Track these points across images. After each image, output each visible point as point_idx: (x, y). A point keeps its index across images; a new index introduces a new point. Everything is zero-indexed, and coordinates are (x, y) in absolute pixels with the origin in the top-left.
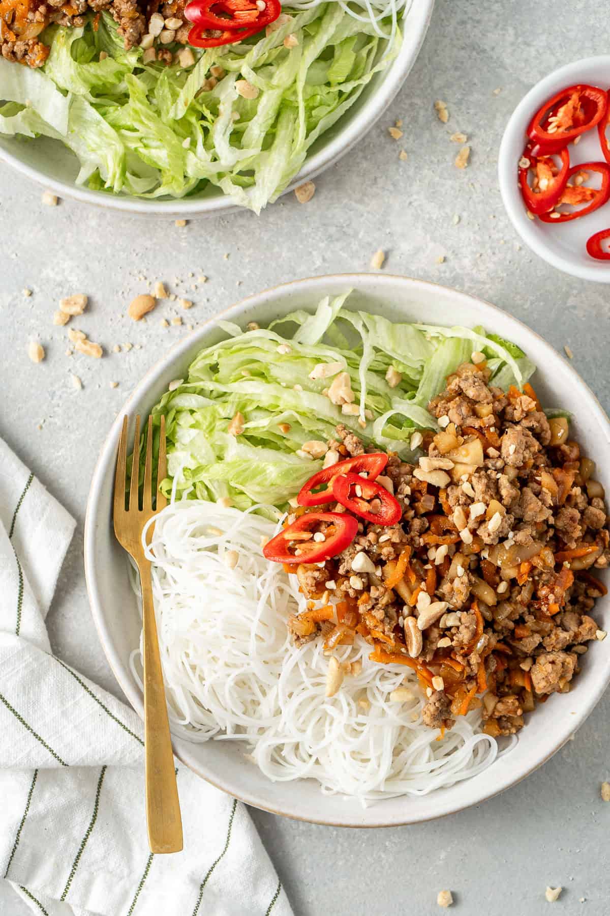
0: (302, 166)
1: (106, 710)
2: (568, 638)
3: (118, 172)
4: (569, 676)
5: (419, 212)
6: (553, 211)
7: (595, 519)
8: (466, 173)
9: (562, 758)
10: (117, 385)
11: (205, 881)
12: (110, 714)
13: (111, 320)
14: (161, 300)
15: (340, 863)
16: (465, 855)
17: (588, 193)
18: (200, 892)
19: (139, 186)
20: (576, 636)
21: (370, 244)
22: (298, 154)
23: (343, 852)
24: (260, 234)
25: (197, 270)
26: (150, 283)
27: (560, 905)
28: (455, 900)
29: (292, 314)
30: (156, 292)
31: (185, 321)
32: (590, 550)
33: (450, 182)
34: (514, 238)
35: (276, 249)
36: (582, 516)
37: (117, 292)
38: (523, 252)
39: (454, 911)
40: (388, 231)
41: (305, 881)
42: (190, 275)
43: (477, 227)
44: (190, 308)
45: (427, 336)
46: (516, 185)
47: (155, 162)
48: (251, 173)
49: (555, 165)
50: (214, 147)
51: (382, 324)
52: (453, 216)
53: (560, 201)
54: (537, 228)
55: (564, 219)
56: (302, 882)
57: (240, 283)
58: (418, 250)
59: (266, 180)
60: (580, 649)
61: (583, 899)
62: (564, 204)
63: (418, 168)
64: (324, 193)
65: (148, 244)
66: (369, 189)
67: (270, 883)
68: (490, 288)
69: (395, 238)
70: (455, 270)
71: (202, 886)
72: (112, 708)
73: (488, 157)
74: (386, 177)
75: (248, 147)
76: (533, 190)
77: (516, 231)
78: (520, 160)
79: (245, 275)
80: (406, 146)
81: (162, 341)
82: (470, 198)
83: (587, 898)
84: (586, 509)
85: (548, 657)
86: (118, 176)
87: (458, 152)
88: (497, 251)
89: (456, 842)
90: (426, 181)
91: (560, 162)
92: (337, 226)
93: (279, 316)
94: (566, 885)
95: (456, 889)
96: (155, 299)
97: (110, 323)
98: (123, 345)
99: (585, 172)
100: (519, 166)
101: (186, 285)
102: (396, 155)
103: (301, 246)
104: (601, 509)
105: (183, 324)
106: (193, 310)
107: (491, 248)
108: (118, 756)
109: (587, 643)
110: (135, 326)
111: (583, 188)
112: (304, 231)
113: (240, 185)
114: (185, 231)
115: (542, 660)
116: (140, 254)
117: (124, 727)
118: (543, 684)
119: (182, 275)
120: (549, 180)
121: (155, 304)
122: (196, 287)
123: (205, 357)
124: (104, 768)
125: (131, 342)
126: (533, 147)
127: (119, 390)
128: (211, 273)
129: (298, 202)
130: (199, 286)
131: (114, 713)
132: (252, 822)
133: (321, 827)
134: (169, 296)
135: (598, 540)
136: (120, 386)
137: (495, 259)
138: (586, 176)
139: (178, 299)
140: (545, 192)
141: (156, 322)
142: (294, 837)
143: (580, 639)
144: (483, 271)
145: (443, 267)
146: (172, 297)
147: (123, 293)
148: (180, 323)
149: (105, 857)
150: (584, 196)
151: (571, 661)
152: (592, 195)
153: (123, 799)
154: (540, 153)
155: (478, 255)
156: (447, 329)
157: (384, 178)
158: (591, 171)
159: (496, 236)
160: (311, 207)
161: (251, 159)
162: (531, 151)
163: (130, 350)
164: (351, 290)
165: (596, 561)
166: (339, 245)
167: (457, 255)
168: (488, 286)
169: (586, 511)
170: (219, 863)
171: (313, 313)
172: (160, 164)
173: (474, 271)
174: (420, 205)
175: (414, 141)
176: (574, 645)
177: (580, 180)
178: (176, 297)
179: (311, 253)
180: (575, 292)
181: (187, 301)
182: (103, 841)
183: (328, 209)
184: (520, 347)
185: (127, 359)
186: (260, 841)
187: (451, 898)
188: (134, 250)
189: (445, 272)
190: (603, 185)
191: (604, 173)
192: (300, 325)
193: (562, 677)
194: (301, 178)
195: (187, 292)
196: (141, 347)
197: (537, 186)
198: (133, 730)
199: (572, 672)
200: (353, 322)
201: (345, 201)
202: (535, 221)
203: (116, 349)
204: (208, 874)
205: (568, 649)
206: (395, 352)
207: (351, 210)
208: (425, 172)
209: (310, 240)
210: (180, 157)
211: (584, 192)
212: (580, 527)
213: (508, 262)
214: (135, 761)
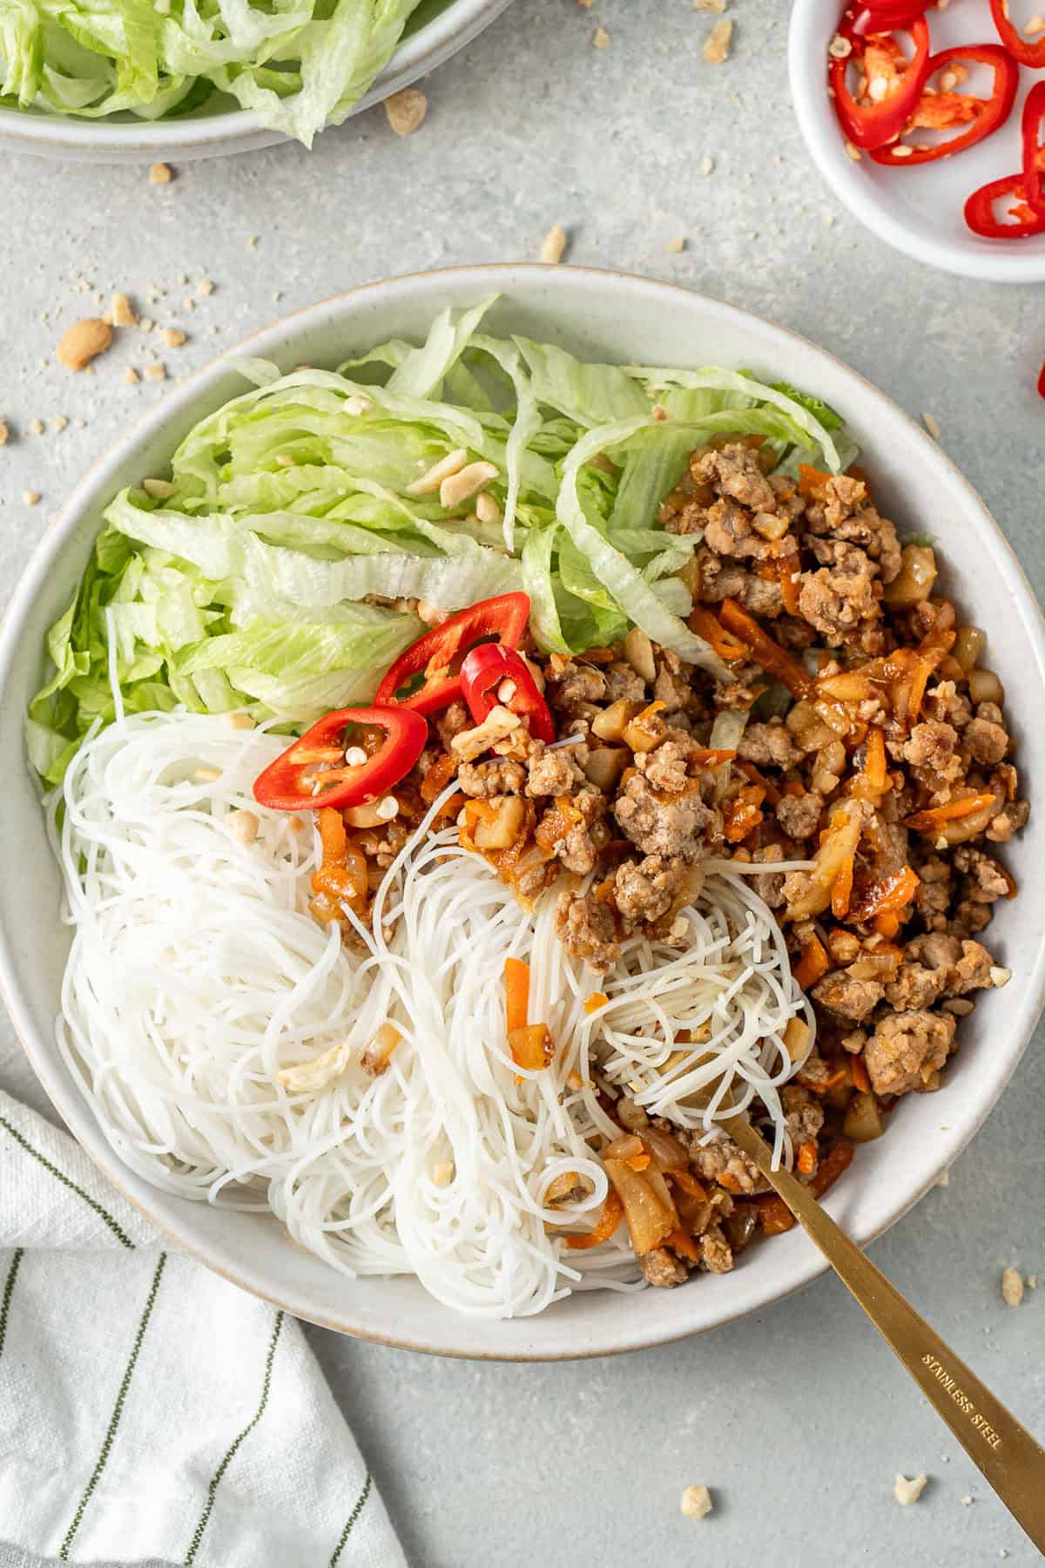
0: (396, 52)
1: (20, 1139)
2: (934, 982)
3: (27, 60)
4: (941, 1060)
5: (636, 152)
6: (898, 143)
7: (987, 743)
8: (725, 74)
9: (925, 1221)
10: (38, 499)
11: (220, 1474)
12: (28, 1148)
13: (25, 370)
14: (124, 328)
15: (489, 1436)
16: (736, 1416)
17: (968, 105)
18: (208, 1495)
19: (72, 94)
20: (951, 978)
21: (536, 216)
22: (387, 24)
23: (494, 1413)
24: (319, 197)
25: (196, 271)
26: (101, 297)
27: (924, 1512)
28: (716, 1504)
29: (381, 349)
30: (114, 314)
31: (172, 371)
32: (978, 802)
33: (693, 92)
34: (822, 202)
35: (351, 228)
36: (960, 737)
37: (36, 314)
38: (839, 228)
39: (714, 1526)
40: (573, 189)
41: (422, 1472)
42: (181, 279)
43: (748, 181)
44: (181, 344)
45: (648, 389)
46: (825, 92)
47: (100, 43)
48: (293, 66)
49: (900, 52)
50: (219, 11)
51: (558, 364)
52: (701, 156)
53: (912, 121)
54: (866, 177)
55: (920, 158)
56: (413, 1474)
57: (280, 296)
58: (631, 228)
59: (323, 75)
60: (961, 1005)
61: (968, 1500)
62: (920, 129)
63: (631, 64)
64: (445, 116)
65: (96, 218)
66: (534, 106)
67: (349, 1476)
68: (775, 300)
69: (587, 203)
70: (705, 264)
71: (214, 1484)
72: (32, 1134)
73: (768, 40)
74: (569, 82)
75: (287, 10)
76: (859, 102)
77: (825, 185)
78: (831, 42)
79: (291, 279)
80: (605, 20)
81: (127, 411)
82: (735, 123)
83: (976, 1496)
84: (967, 724)
85: (899, 1021)
86: (26, 70)
87: (709, 32)
88: (787, 227)
89: (717, 1389)
90: (647, 90)
91: (911, 46)
92: (471, 182)
93: (356, 354)
94: (934, 1472)
95: (716, 1483)
96: (111, 327)
97: (22, 376)
98: (48, 420)
99: (960, 65)
100: (830, 55)
101: (174, 299)
102: (585, 38)
103: (399, 222)
104: (997, 723)
105: (167, 377)
106: (189, 349)
107: (776, 220)
108: (44, 1228)
109: (973, 995)
110: (72, 382)
111: (956, 95)
112: (408, 191)
113: (272, 88)
114: (170, 192)
115: (887, 1027)
116: (80, 240)
117: (56, 1173)
118: (890, 1074)
119: (165, 280)
120: (888, 79)
121: (111, 338)
122: (194, 305)
123: (204, 434)
124: (19, 1253)
125: (64, 412)
126: (857, 14)
127: (43, 508)
128: (222, 276)
129: (392, 132)
130: (198, 301)
131: (37, 1145)
132: (312, 1357)
133: (451, 1362)
134: (138, 323)
135: (993, 782)
136: (44, 501)
137: (784, 243)
138: (961, 72)
139: (157, 327)
140: (880, 104)
141: (114, 374)
142: (397, 1386)
143: (957, 987)
144: (760, 267)
145: (682, 260)
146: (146, 325)
147: (47, 316)
148: (161, 375)
149: (19, 1430)
150: (958, 112)
151: (944, 1028)
152: (976, 110)
153: (55, 1316)
154: (871, 28)
155: (751, 236)
156: (688, 373)
157: (563, 85)
158: (971, 62)
159: (786, 197)
160: (419, 144)
161: (292, 36)
162: (852, 23)
163: (63, 429)
164: (496, 296)
165: (989, 826)
166: (474, 220)
167: (708, 235)
168: (769, 297)
169: (970, 727)
170: (248, 1438)
171: (419, 343)
172: (111, 45)
173: (743, 268)
174: (635, 138)
175: (622, 10)
176: (948, 998)
177: (950, 80)
178: (154, 324)
179: (419, 234)
180: (942, 306)
181: (174, 331)
182: (15, 1399)
183: (454, 145)
184: (834, 407)
185: (57, 448)
186: (329, 1393)
187: (709, 1502)
188: (68, 232)
189: (685, 270)
190: (996, 90)
191: (997, 66)
192: (394, 369)
193: (926, 1062)
194: (395, 75)
195: (175, 314)
196: (85, 424)
197: (866, 94)
198: (73, 1178)
199: (946, 1051)
200: (498, 356)
201: (487, 131)
202: (862, 162)
203: (34, 428)
204: (226, 1461)
205: (936, 1006)
206: (585, 416)
207: (498, 149)
208: (644, 70)
209: (419, 209)
210: (149, 29)
211: (959, 104)
212: (957, 758)
213: (810, 249)
214: (77, 1239)
